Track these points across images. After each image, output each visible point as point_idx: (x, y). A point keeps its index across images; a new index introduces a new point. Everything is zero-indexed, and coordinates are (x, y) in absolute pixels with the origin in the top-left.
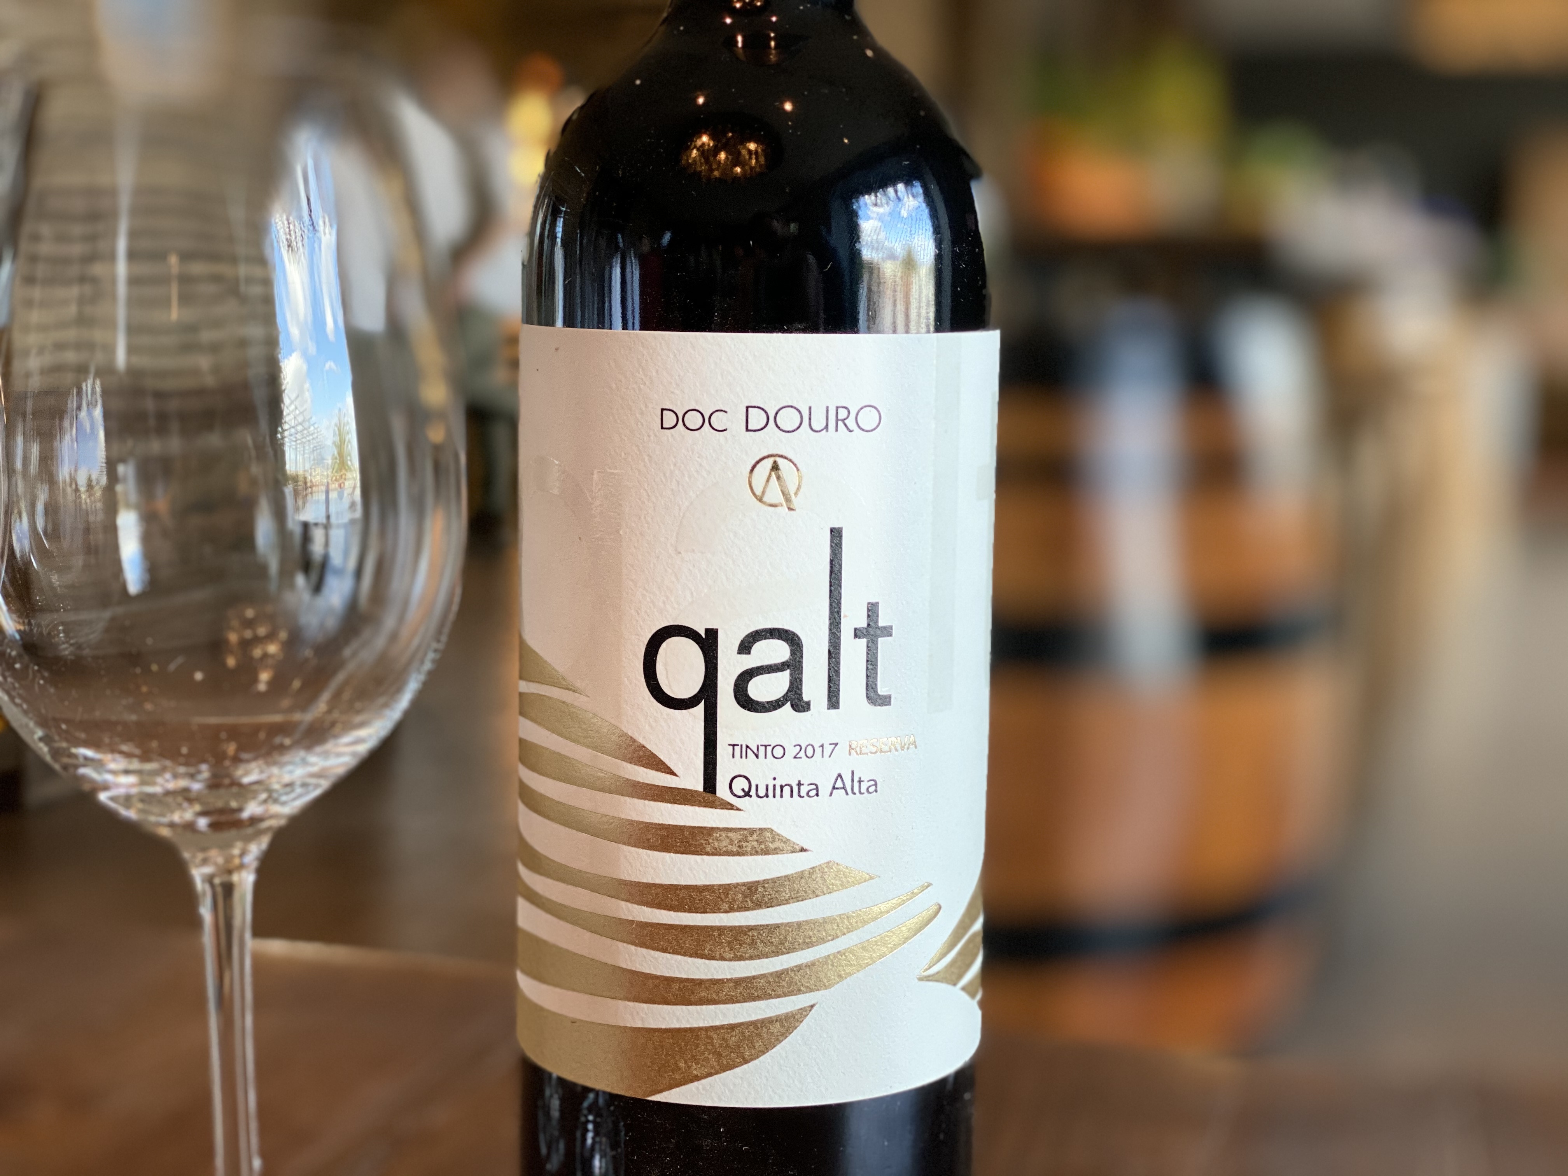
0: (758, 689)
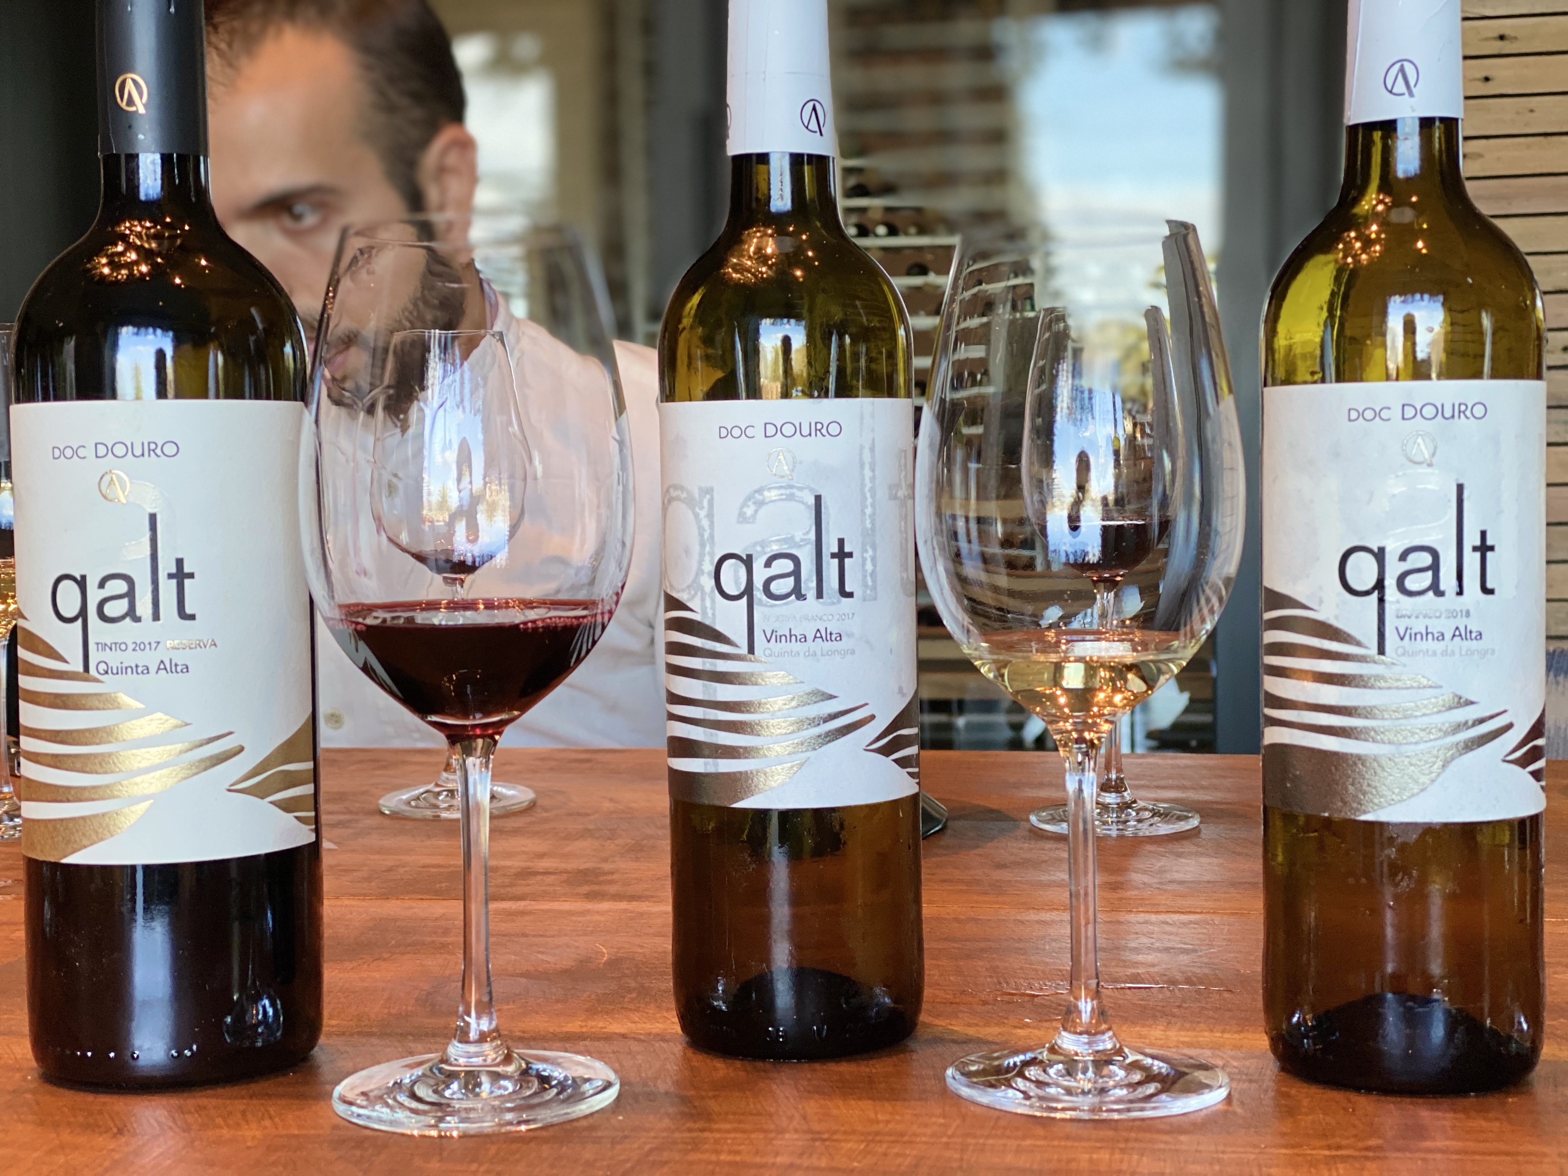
0: (111, 609)
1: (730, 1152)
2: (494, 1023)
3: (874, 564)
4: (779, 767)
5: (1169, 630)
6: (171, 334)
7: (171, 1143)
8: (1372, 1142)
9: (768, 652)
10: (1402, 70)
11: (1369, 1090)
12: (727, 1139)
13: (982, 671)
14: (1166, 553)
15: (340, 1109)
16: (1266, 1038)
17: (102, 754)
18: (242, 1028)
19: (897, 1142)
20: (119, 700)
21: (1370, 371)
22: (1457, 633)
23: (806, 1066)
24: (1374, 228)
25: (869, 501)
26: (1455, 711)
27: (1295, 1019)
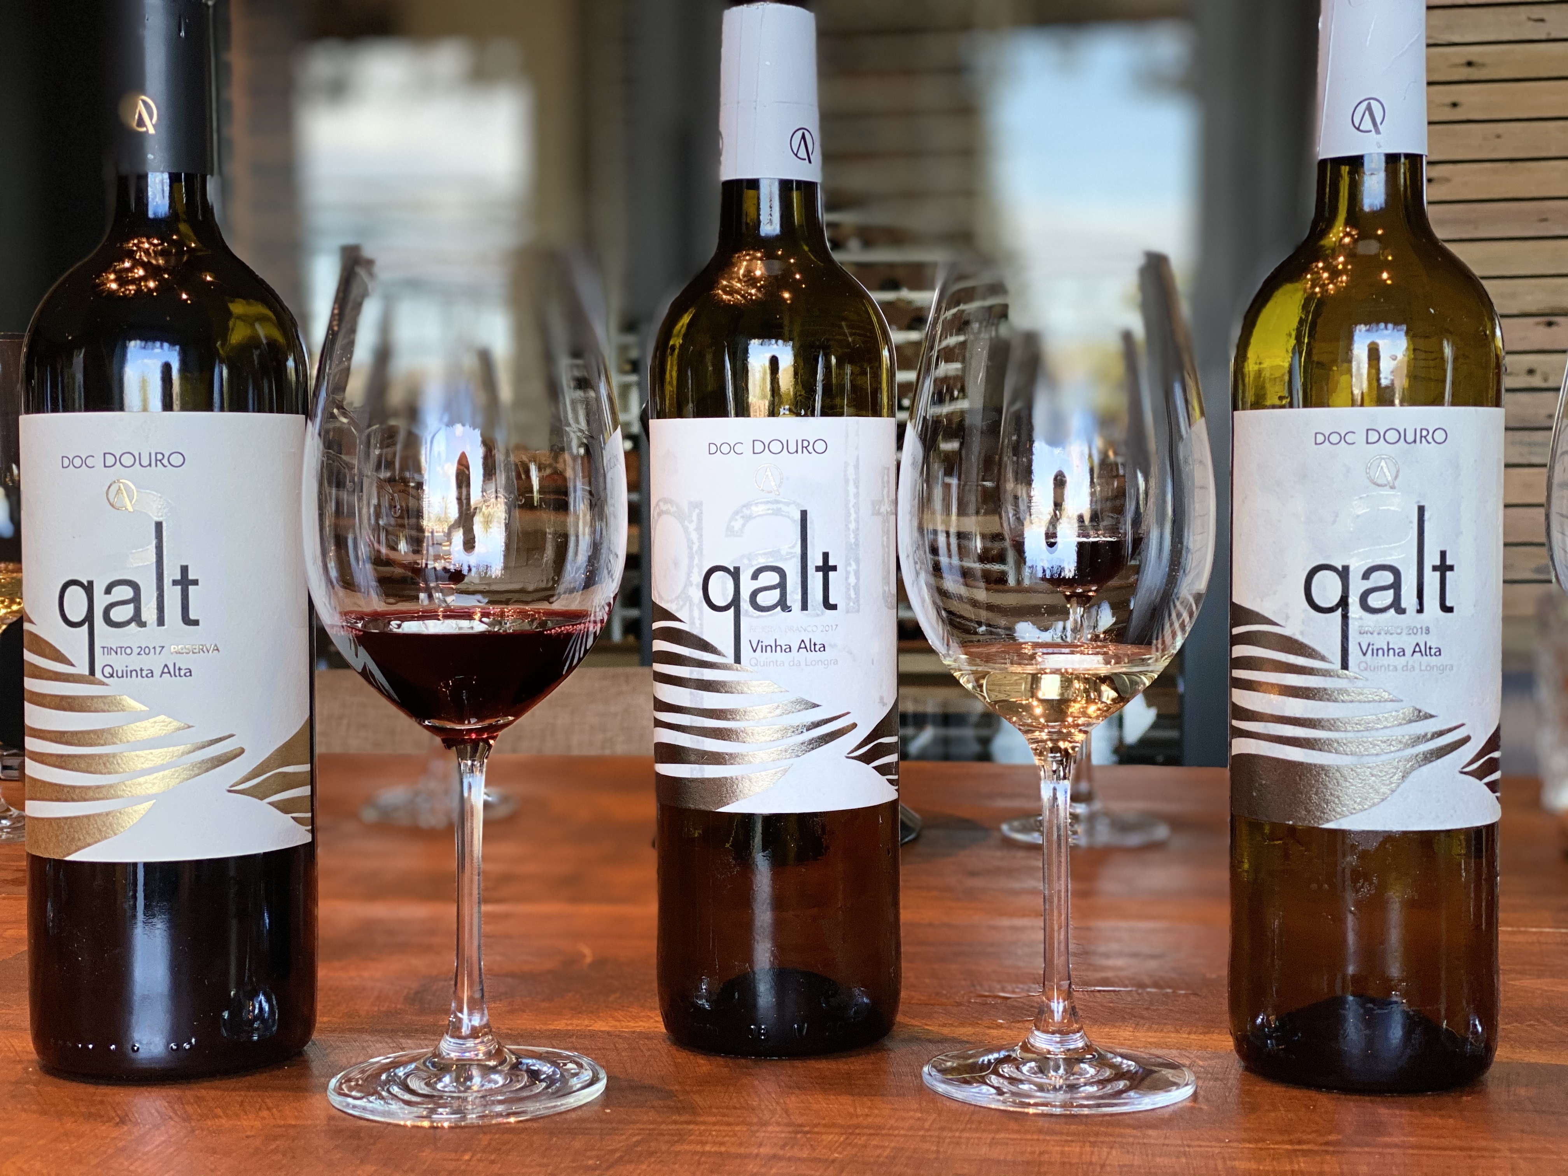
0: (117, 615)
1: (714, 1143)
2: (485, 1020)
3: (858, 579)
4: (763, 773)
5: (1142, 644)
6: (177, 348)
7: (172, 1132)
8: (1332, 1138)
9: (753, 662)
10: (1369, 108)
11: (1329, 1088)
12: (711, 1130)
13: (961, 681)
14: (1138, 570)
15: (336, 1100)
16: (1231, 1039)
17: (107, 755)
18: (239, 1023)
19: (877, 1135)
20: (124, 703)
21: (1337, 397)
22: (1417, 649)
23: (787, 1063)
24: (1341, 259)
25: (853, 516)
26: (1414, 724)
27: (1259, 1021)
